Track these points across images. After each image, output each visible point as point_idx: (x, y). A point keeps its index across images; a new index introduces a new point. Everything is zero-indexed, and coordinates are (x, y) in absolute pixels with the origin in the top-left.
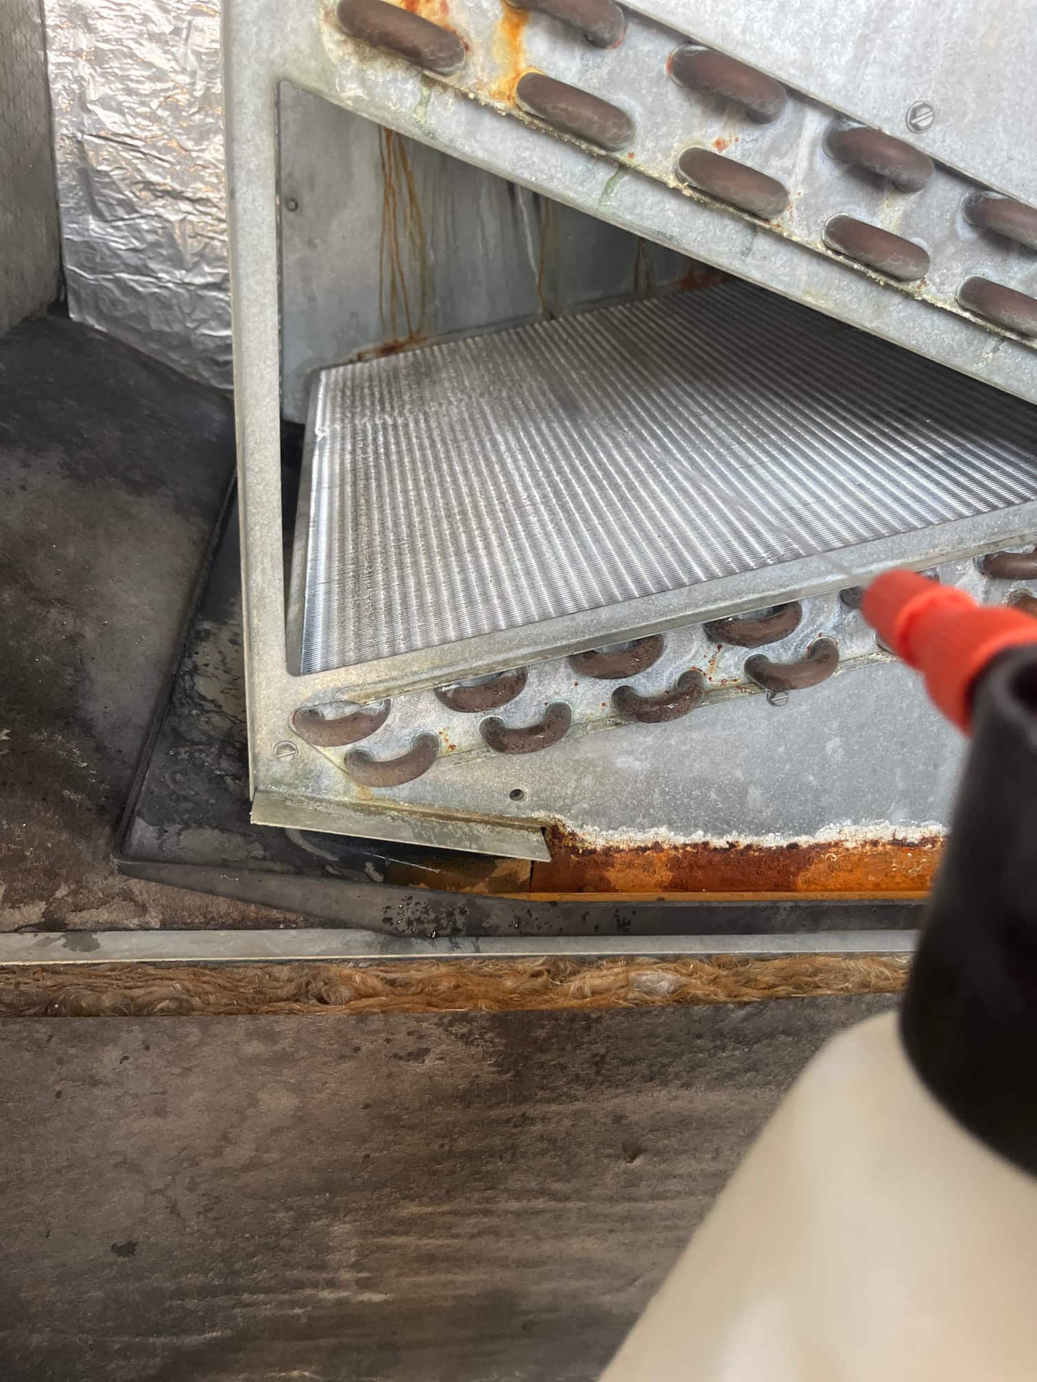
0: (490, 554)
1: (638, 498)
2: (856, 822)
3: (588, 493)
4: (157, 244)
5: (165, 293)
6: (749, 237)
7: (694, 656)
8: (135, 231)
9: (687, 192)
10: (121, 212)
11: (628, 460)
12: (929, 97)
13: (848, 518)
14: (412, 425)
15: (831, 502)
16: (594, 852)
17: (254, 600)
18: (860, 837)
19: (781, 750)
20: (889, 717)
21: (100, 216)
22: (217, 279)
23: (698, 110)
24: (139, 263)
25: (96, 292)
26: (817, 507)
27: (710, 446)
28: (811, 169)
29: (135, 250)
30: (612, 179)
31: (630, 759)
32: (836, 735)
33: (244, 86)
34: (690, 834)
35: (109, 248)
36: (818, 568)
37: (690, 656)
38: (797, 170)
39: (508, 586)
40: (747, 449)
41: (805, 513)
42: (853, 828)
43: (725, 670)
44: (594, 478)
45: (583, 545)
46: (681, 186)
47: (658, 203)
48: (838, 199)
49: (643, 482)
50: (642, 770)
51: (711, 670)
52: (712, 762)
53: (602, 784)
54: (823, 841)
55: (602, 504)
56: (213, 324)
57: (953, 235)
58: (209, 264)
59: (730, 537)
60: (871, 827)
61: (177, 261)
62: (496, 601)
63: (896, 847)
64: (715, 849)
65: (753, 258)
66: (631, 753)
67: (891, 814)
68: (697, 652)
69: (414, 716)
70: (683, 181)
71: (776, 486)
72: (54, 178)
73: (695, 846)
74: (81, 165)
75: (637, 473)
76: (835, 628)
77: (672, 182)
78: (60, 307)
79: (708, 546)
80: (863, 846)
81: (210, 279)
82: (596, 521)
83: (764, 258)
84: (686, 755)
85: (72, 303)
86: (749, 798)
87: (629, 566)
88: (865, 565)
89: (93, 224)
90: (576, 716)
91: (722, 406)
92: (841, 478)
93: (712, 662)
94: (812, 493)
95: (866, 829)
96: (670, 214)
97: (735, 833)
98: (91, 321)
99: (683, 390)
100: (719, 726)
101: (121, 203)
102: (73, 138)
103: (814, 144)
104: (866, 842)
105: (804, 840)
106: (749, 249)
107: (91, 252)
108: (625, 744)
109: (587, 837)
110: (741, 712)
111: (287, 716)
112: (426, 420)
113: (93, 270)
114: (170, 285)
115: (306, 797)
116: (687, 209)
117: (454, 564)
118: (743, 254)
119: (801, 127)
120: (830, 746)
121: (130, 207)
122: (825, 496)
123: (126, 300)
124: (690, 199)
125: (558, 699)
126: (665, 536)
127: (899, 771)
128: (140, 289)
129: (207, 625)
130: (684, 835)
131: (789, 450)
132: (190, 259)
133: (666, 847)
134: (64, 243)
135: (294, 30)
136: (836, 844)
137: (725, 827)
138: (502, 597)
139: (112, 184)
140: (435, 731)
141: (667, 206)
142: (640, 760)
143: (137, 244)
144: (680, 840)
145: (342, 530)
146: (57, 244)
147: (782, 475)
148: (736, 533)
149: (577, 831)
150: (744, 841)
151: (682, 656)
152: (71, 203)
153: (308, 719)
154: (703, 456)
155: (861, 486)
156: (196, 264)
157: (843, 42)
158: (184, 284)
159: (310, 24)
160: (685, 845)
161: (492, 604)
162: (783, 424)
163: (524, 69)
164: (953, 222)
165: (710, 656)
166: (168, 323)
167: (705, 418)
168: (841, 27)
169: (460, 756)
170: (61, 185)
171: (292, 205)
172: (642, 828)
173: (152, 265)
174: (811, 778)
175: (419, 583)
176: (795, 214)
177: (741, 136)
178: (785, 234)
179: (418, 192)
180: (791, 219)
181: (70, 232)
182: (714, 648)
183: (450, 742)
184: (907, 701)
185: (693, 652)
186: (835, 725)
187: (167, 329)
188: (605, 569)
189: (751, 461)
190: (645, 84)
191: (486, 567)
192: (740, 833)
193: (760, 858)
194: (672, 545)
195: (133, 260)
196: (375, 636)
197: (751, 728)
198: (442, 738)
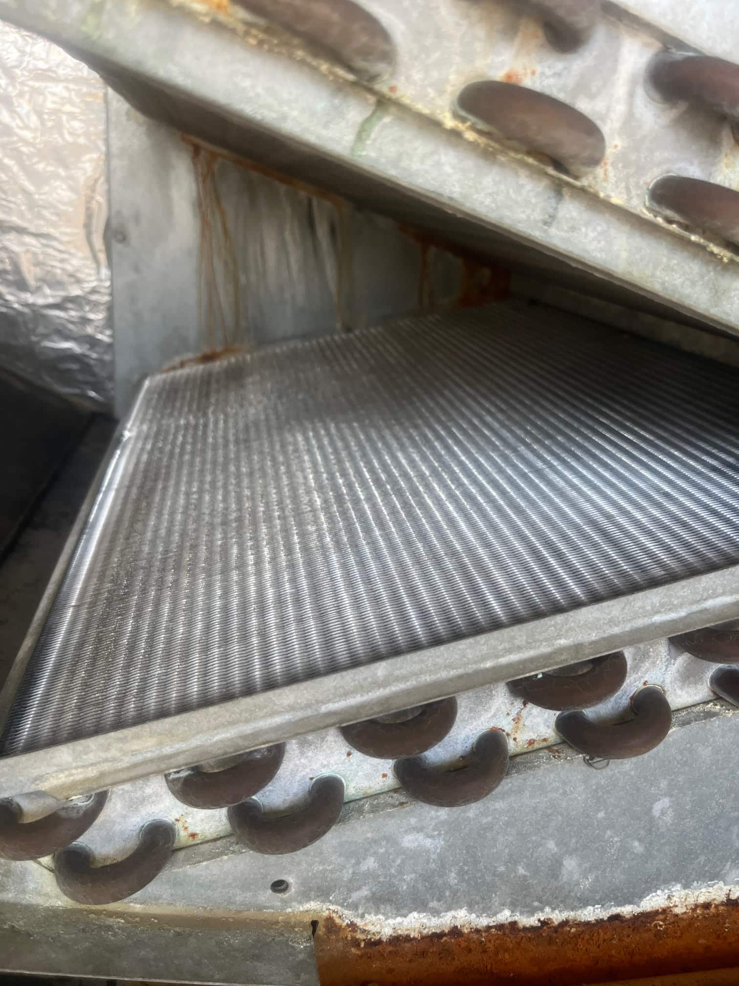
0: (259, 573)
1: (422, 505)
2: (686, 886)
3: (370, 498)
5: (11, 312)
6: (553, 202)
7: (494, 716)
9: (470, 136)
11: (412, 462)
13: (661, 535)
14: (211, 426)
15: (638, 515)
16: (379, 942)
18: (691, 901)
19: (601, 815)
20: (726, 771)
22: (57, 300)
23: (481, 31)
26: (621, 520)
27: (495, 448)
30: (367, 121)
31: (420, 837)
32: (665, 795)
34: (495, 914)
36: (643, 607)
37: (489, 715)
38: (613, 116)
39: (272, 618)
40: (533, 451)
41: (611, 529)
42: (683, 892)
43: (532, 727)
44: (377, 481)
45: (362, 563)
46: (461, 126)
47: (432, 153)
48: (666, 154)
49: (428, 486)
50: (436, 848)
51: (516, 729)
52: (519, 833)
53: (386, 867)
54: (649, 909)
55: (385, 512)
56: (55, 338)
58: (50, 288)
59: (528, 558)
60: (703, 890)
61: (21, 285)
62: (255, 640)
63: (730, 908)
64: (525, 929)
65: (558, 228)
66: (419, 829)
67: (725, 874)
68: (498, 710)
69: (143, 801)
70: (463, 120)
71: (573, 494)
73: (500, 927)
75: (422, 477)
76: (663, 674)
77: (450, 123)
79: (503, 568)
80: (694, 910)
81: (51, 300)
82: (377, 532)
83: (573, 229)
84: (489, 827)
86: (564, 871)
87: (413, 592)
88: (697, 602)
90: (350, 792)
91: (503, 406)
92: (642, 485)
93: (517, 719)
94: (614, 504)
95: (697, 893)
96: (448, 169)
97: (547, 909)
99: (465, 391)
100: (527, 793)
103: (633, 82)
104: (697, 906)
105: (627, 910)
106: (553, 217)
108: (413, 821)
109: (370, 928)
110: (552, 776)
112: (226, 421)
114: (16, 306)
116: (470, 162)
117: (218, 584)
118: (545, 223)
119: (616, 60)
120: (657, 808)
122: (629, 508)
124: (473, 146)
125: (326, 773)
126: (453, 554)
130: (488, 916)
131: (579, 453)
132: (32, 282)
133: (466, 931)
136: (664, 911)
137: (536, 904)
138: (263, 635)
140: (169, 818)
141: (443, 159)
142: (432, 837)
144: (484, 921)
147: (576, 481)
148: (534, 552)
149: (359, 922)
150: (557, 916)
151: (479, 716)
154: (489, 458)
155: (667, 495)
156: (38, 288)
158: (27, 305)
160: (489, 928)
161: (250, 644)
162: (567, 424)
165: (514, 714)
167: (489, 419)
169: (203, 846)
171: (120, 237)
172: (436, 913)
174: (636, 844)
175: (173, 611)
176: (611, 173)
177: (539, 69)
178: (602, 195)
179: (230, 225)
180: (606, 179)
182: (518, 703)
183: (190, 830)
185: (493, 710)
186: (663, 784)
188: (384, 595)
189: (540, 464)
191: (252, 589)
192: (553, 909)
193: (577, 936)
194: (462, 567)
196: (106, 688)
197: (565, 793)
198: (179, 826)
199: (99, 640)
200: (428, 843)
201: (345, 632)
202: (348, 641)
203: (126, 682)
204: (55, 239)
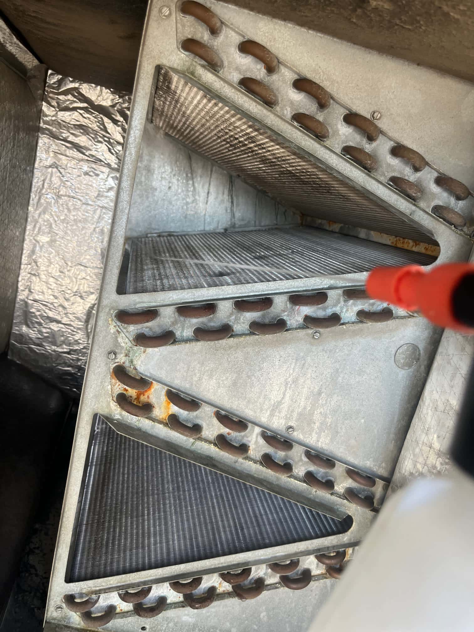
4: (47, 337)
5: (47, 353)
7: (214, 582)
8: (40, 332)
10: (36, 325)
12: (292, 425)
17: (57, 557)
19: (244, 616)
21: (28, 326)
22: (68, 350)
23: (222, 425)
24: (39, 342)
25: (20, 350)
28: (256, 441)
29: (39, 338)
30: (194, 441)
31: (188, 617)
32: (264, 611)
33: (84, 414)
35: (29, 337)
36: (258, 554)
37: (212, 582)
38: (252, 441)
43: (224, 587)
48: (265, 449)
50: (192, 622)
51: (219, 587)
52: (218, 619)
53: (176, 626)
57: (301, 460)
58: (66, 345)
61: (54, 343)
65: (238, 463)
66: (188, 615)
69: (109, 598)
70: (217, 441)
72: (13, 312)
74: (25, 309)
76: (264, 574)
77: (214, 442)
78: (5, 354)
81: (65, 350)
83: (242, 464)
84: (209, 616)
85: (10, 353)
89: (24, 329)
90: (169, 601)
93: (220, 584)
98: (15, 359)
100: (221, 607)
101: (37, 322)
102: (23, 300)
103: (257, 435)
107: (22, 338)
108: (186, 612)
110: (230, 602)
111: (62, 596)
113: (21, 343)
114: (50, 351)
115: (64, 625)
117: (135, 522)
119: (253, 431)
120: (262, 615)
121: (40, 324)
123: (31, 354)
125: (162, 595)
127: (287, 625)
128: (38, 351)
129: (37, 526)
132: (59, 343)
134: (12, 334)
135: (102, 402)
138: (149, 546)
139: (36, 317)
140: (116, 604)
142: (192, 618)
143: (40, 336)
145: (97, 494)
146: (9, 334)
151: (209, 581)
152: (18, 321)
153: (70, 599)
156: (61, 345)
157: (267, 411)
158: (54, 351)
159: (107, 401)
161: (145, 550)
163: (170, 413)
164: (301, 456)
165: (219, 582)
166: (46, 363)
168: (266, 407)
169: (124, 614)
170: (15, 315)
173: (44, 344)
174: (255, 626)
175: (120, 532)
176: (252, 452)
177: (235, 432)
178: (250, 457)
180: (250, 453)
181: (15, 330)
182: (221, 579)
183: (121, 608)
184: (290, 600)
185: (214, 580)
186: (264, 608)
187: (45, 365)
190: (207, 418)
191: (146, 527)
195: (37, 341)
196: (100, 561)
197: (233, 608)
198: (118, 607)
199: (96, 541)
200: (190, 619)
201: (174, 549)
202: (175, 554)
203: (106, 560)
204: (72, 326)
